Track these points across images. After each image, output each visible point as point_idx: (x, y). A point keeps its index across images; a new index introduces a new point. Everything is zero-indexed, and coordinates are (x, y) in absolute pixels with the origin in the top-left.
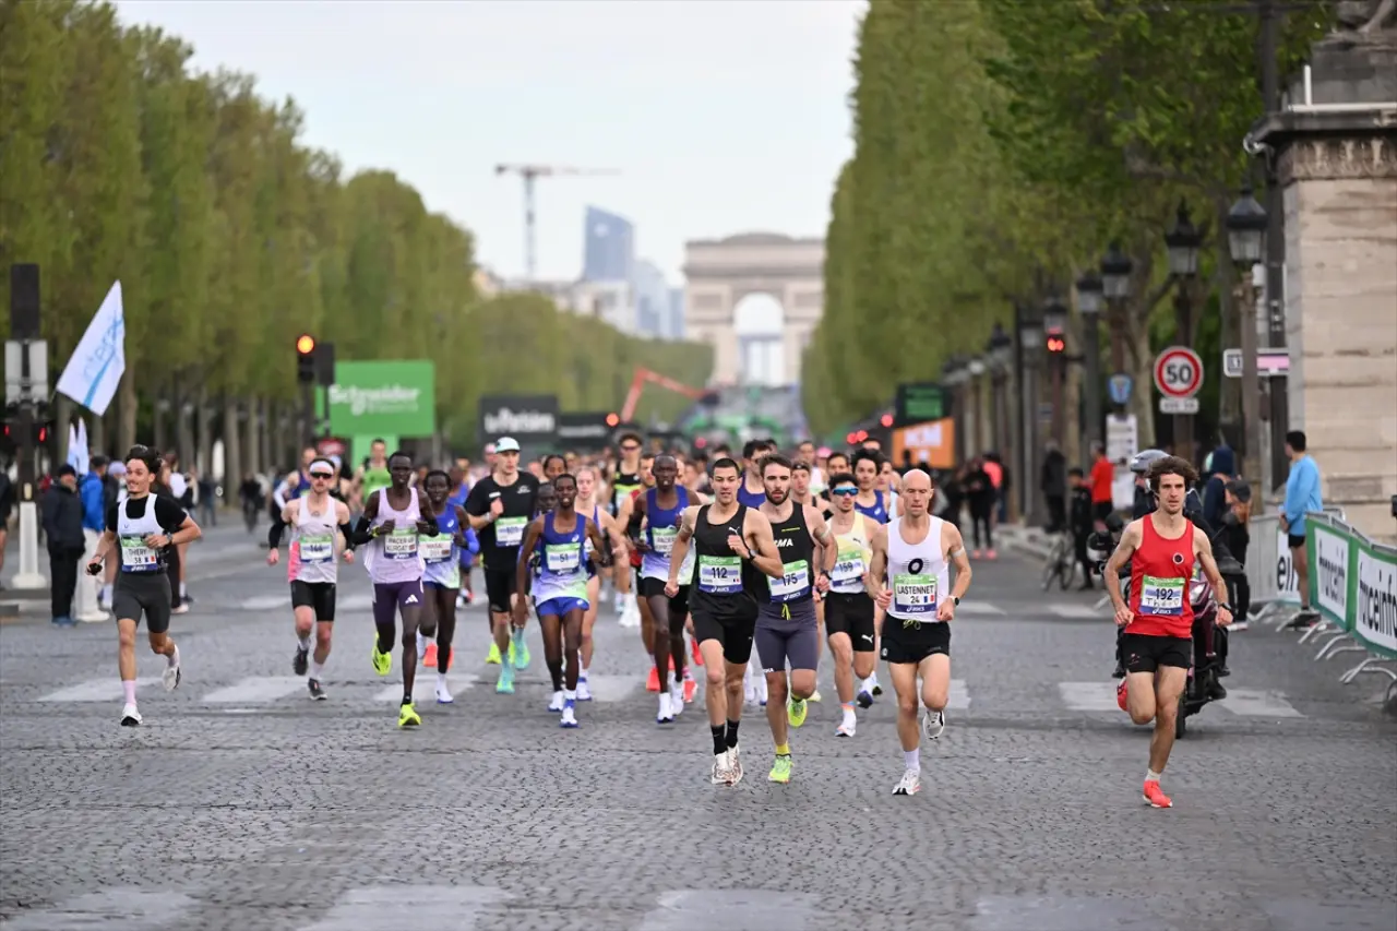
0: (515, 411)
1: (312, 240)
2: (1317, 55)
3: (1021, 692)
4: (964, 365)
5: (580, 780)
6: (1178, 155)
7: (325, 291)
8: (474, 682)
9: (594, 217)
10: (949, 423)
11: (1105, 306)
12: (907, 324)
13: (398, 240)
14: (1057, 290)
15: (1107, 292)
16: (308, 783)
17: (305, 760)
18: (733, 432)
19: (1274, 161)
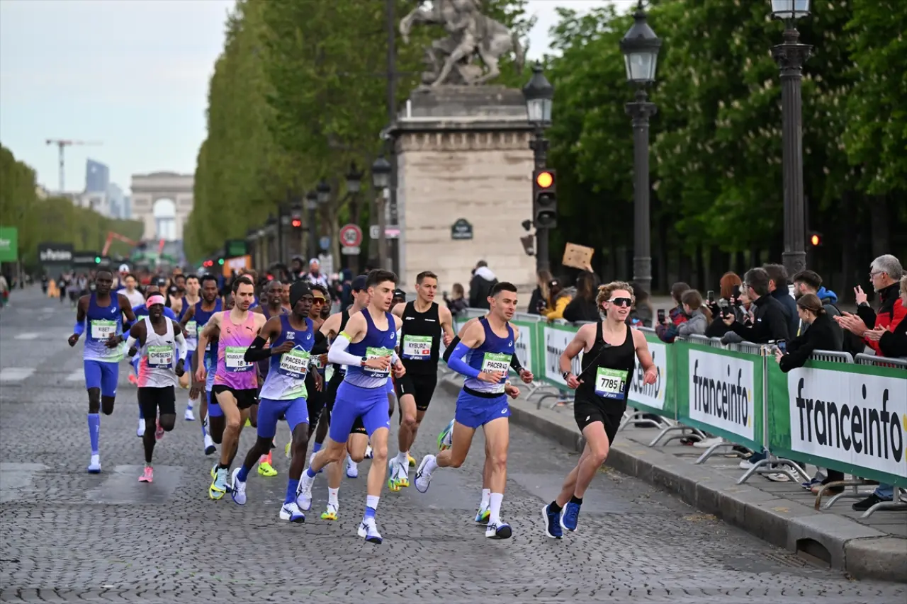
0: (54, 250)
2: (413, 96)
6: (351, 139)
8: (33, 372)
9: (90, 164)
11: (319, 206)
12: (231, 213)
15: (319, 200)
18: (152, 261)
19: (394, 142)
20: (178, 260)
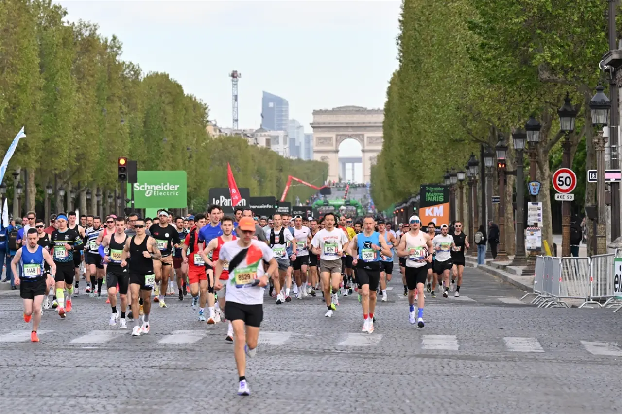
1: (125, 109)
3: (484, 342)
6: (565, 71)
7: (131, 134)
8: (207, 334)
9: (267, 98)
10: (448, 204)
13: (169, 109)
14: (503, 138)
16: (125, 385)
17: (123, 373)
18: (337, 207)
19: (614, 74)
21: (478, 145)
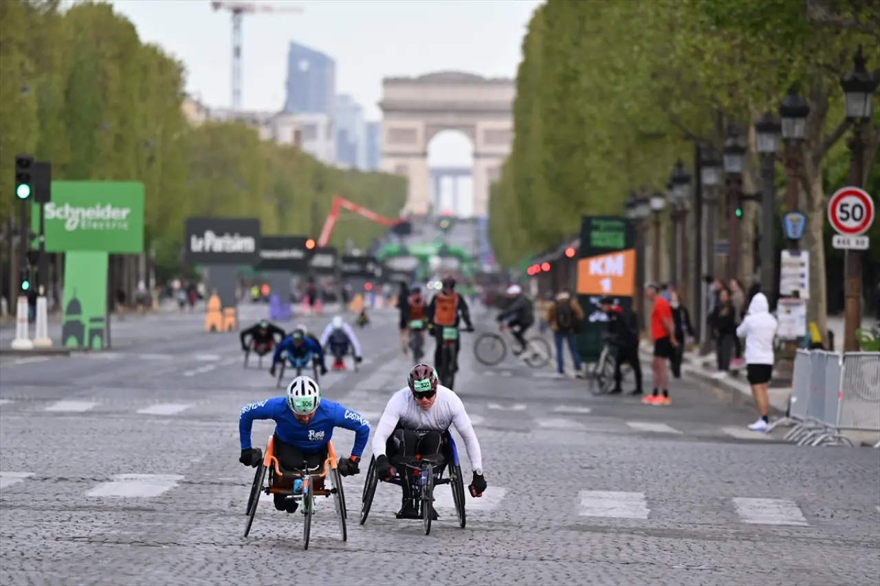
0: (219, 234)
1: (30, 67)
3: (697, 505)
4: (646, 201)
5: (280, 574)
7: (41, 113)
8: (179, 482)
9: (297, 53)
10: (631, 253)
11: (781, 147)
12: (593, 160)
13: (113, 69)
14: (736, 131)
15: (785, 134)
16: (23, 570)
17: (20, 548)
18: (423, 259)
20: (475, 259)
21: (690, 145)
